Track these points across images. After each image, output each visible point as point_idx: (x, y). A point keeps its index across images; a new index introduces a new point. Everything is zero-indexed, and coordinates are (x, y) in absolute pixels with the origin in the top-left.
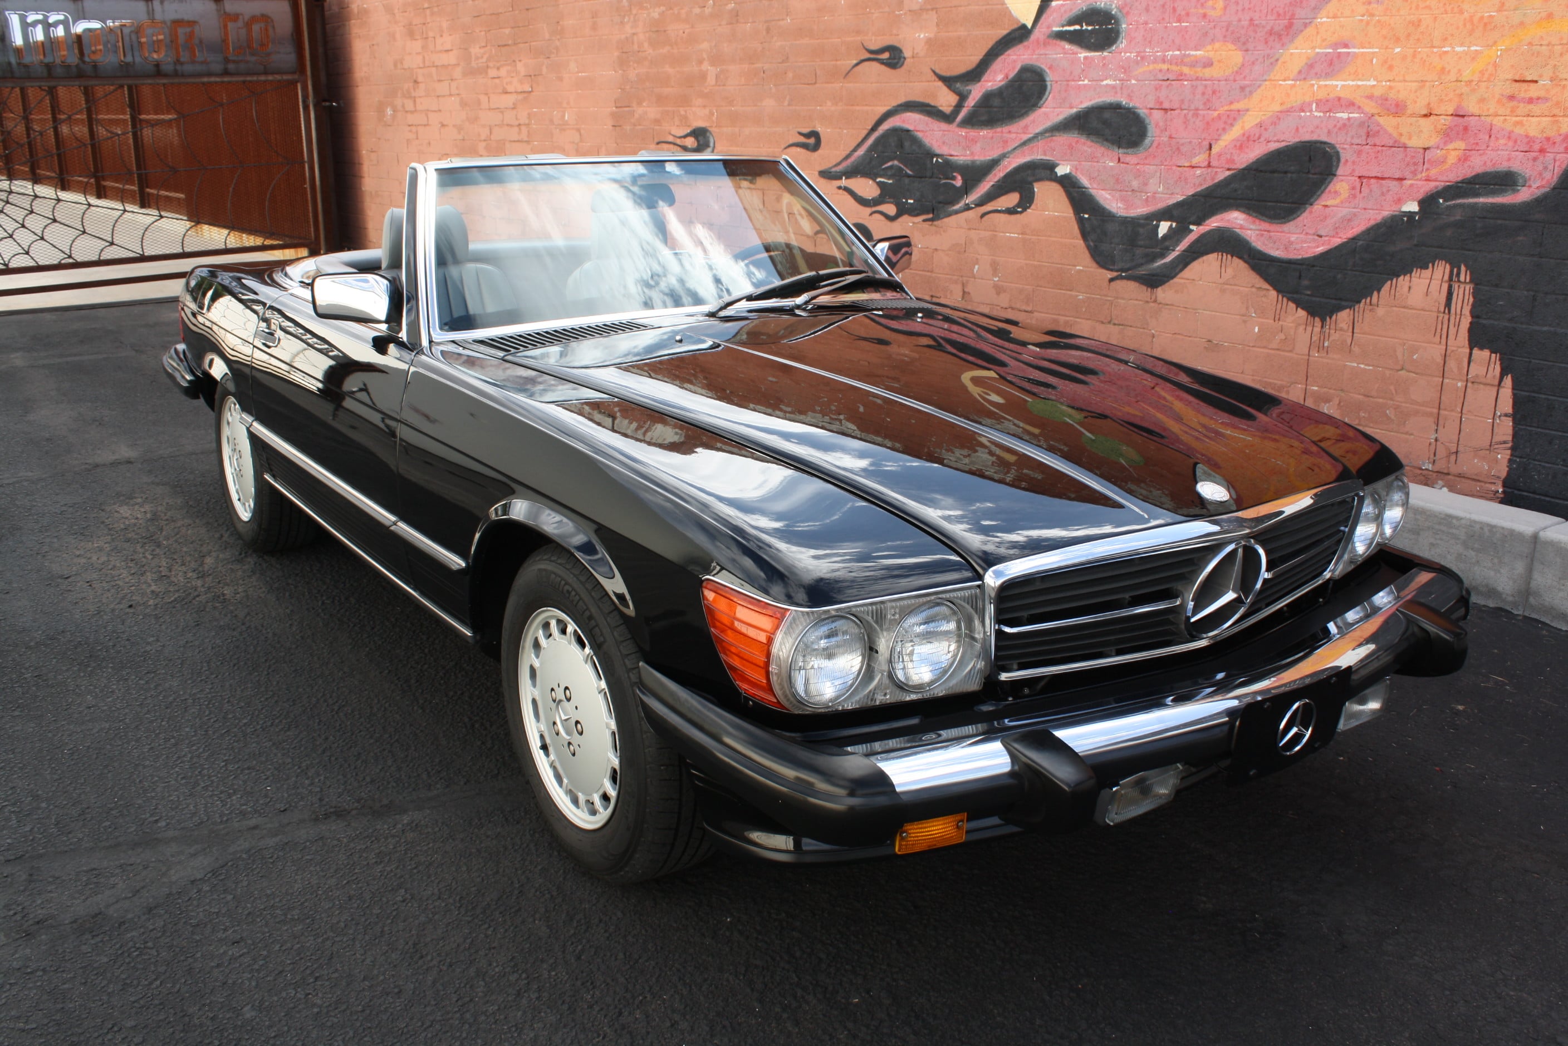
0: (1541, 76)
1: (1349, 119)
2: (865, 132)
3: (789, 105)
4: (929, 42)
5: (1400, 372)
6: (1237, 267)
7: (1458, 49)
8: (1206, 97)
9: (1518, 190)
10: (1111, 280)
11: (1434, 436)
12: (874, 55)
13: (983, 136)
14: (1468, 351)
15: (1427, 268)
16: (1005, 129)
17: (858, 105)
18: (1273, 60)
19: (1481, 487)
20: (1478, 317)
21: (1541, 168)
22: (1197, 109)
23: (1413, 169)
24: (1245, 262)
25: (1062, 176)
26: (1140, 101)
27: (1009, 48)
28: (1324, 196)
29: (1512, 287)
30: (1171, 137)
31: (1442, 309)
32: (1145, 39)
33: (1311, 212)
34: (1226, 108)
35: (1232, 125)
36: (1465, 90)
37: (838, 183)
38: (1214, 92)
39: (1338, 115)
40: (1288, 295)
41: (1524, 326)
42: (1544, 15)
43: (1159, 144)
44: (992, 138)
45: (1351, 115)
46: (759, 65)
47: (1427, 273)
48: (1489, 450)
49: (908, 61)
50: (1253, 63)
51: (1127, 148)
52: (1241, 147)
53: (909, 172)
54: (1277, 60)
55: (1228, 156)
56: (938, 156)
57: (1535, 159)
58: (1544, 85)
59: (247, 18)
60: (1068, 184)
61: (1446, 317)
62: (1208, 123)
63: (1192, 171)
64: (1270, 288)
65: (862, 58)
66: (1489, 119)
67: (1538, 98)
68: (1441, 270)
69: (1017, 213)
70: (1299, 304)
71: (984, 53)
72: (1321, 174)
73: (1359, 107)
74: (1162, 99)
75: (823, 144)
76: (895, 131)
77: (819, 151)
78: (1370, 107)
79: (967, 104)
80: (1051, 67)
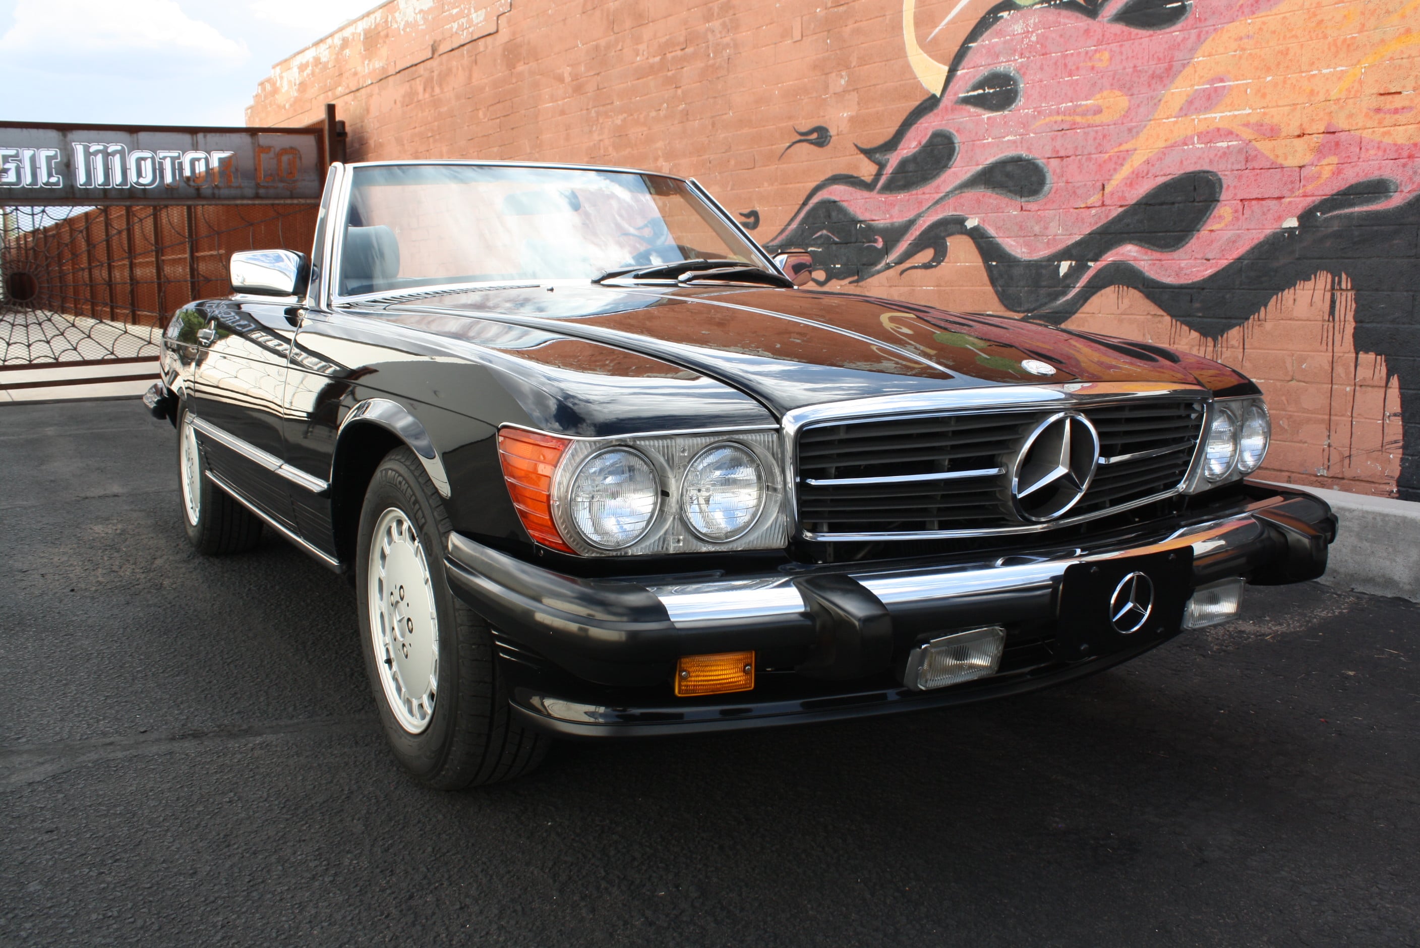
0: (1404, 87)
1: (1228, 147)
2: (797, 207)
3: (732, 189)
4: (852, 119)
5: (1290, 383)
6: (1133, 297)
7: (1325, 71)
8: (1098, 141)
9: (1391, 197)
11: (1326, 443)
12: (804, 137)
13: (901, 200)
14: (1354, 355)
15: (1310, 279)
16: (920, 191)
17: (791, 184)
18: (1156, 101)
19: (1376, 488)
20: (1361, 322)
21: (1411, 172)
22: (1090, 154)
23: (1290, 187)
24: (1140, 291)
25: (971, 229)
26: (1038, 153)
27: (921, 117)
28: (1210, 221)
29: (1392, 290)
30: (1067, 182)
31: (1326, 318)
32: (1041, 96)
33: (1198, 238)
34: (1116, 150)
35: (1122, 165)
36: (1334, 108)
38: (1104, 136)
39: (1219, 145)
40: (1182, 319)
41: (1406, 326)
42: (1402, 30)
43: (1057, 190)
44: (908, 200)
45: (1230, 144)
46: (706, 157)
47: (1309, 284)
48: (1381, 451)
49: (833, 139)
50: (1139, 106)
51: (1028, 196)
52: (1131, 184)
53: (837, 240)
54: (1160, 101)
55: (1120, 194)
56: (861, 222)
57: (1404, 165)
58: (1407, 95)
59: (277, 149)
60: (978, 236)
61: (1331, 325)
62: (1100, 165)
63: (1087, 212)
64: (1164, 314)
65: (794, 140)
66: (1358, 133)
67: (1403, 108)
68: (1323, 280)
69: (932, 267)
70: (1191, 326)
71: (899, 124)
72: (1205, 201)
73: (1237, 135)
74: (1058, 148)
75: (761, 222)
76: (823, 203)
77: (758, 229)
78: (1247, 134)
79: (885, 172)
80: (958, 131)
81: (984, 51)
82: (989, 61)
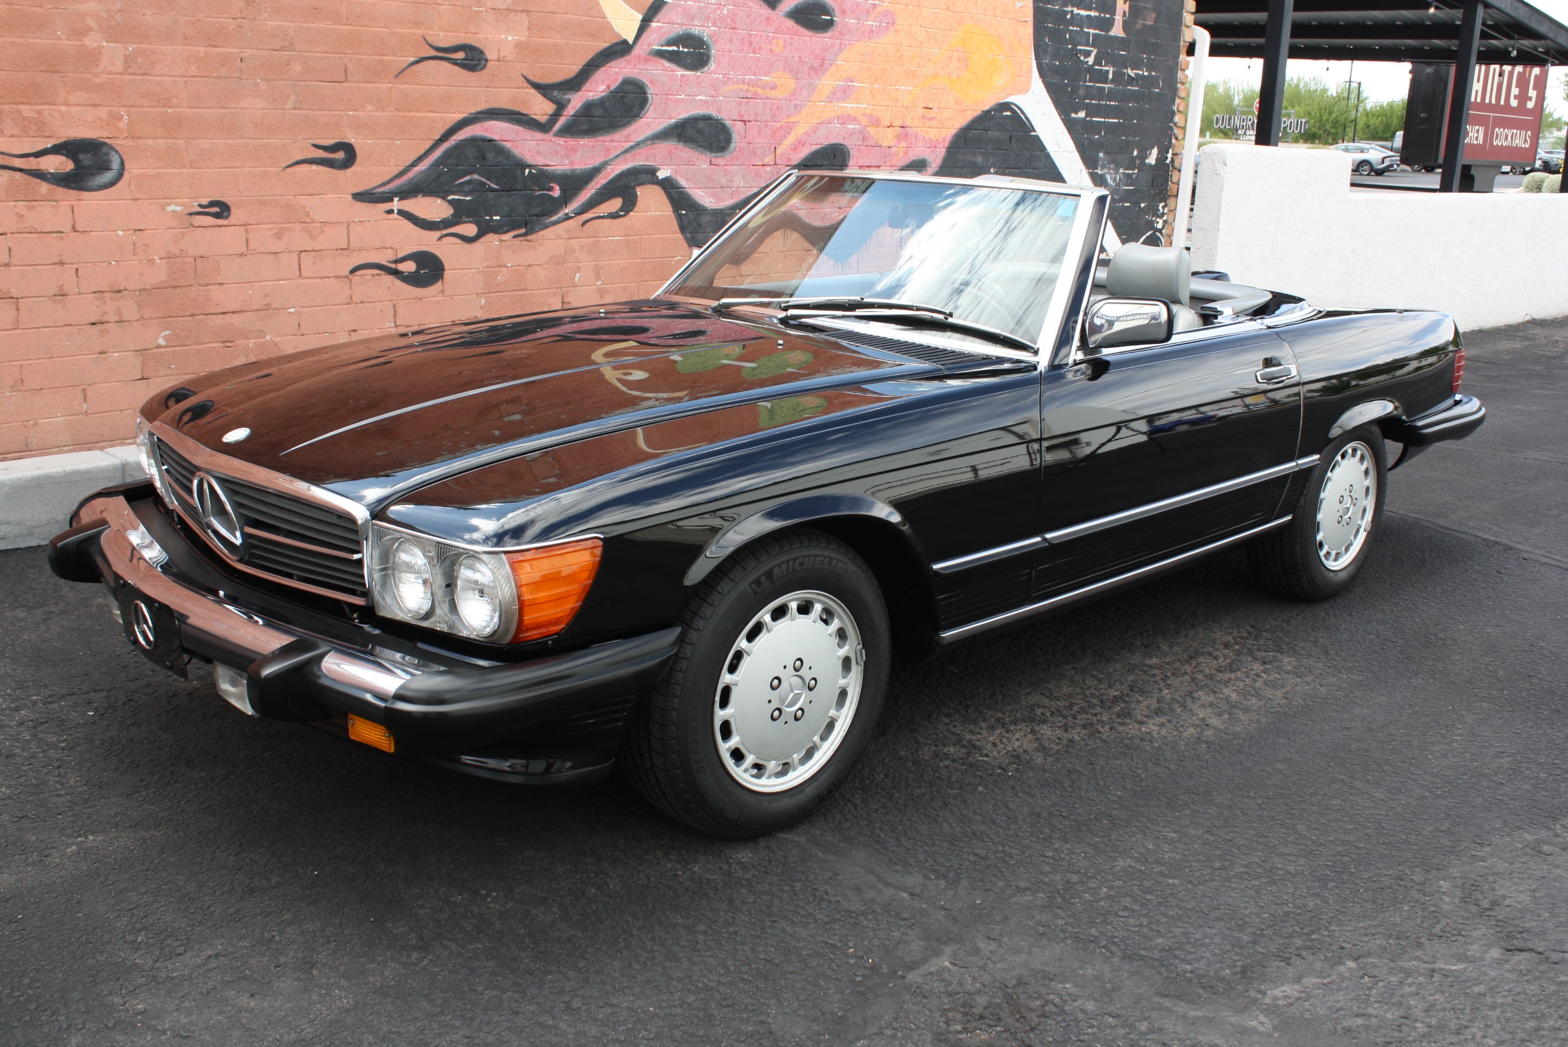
0: (934, 106)
2: (430, 143)
4: (518, 45)
8: (773, 112)
9: (926, 169)
12: (443, 53)
13: (584, 145)
16: (607, 138)
17: (418, 111)
18: (813, 87)
21: (935, 157)
22: (766, 122)
25: (662, 179)
26: (726, 113)
27: (610, 61)
30: (749, 143)
32: (729, 65)
34: (785, 121)
35: (789, 133)
36: (905, 111)
37: (387, 206)
38: (778, 109)
39: (849, 126)
43: (740, 149)
44: (593, 146)
45: (855, 127)
49: (489, 64)
50: (801, 89)
51: (717, 152)
52: (795, 149)
53: (495, 186)
54: (816, 87)
55: (787, 156)
56: (530, 166)
57: (933, 151)
58: (934, 110)
60: (669, 186)
62: (774, 132)
63: (765, 169)
65: (424, 55)
66: (915, 129)
67: (932, 117)
69: (621, 216)
71: (584, 63)
72: (840, 166)
73: (859, 121)
74: (743, 113)
75: (359, 159)
76: (474, 141)
77: (353, 168)
78: (864, 122)
79: (565, 113)
80: (652, 82)
81: (680, 11)
82: (685, 21)
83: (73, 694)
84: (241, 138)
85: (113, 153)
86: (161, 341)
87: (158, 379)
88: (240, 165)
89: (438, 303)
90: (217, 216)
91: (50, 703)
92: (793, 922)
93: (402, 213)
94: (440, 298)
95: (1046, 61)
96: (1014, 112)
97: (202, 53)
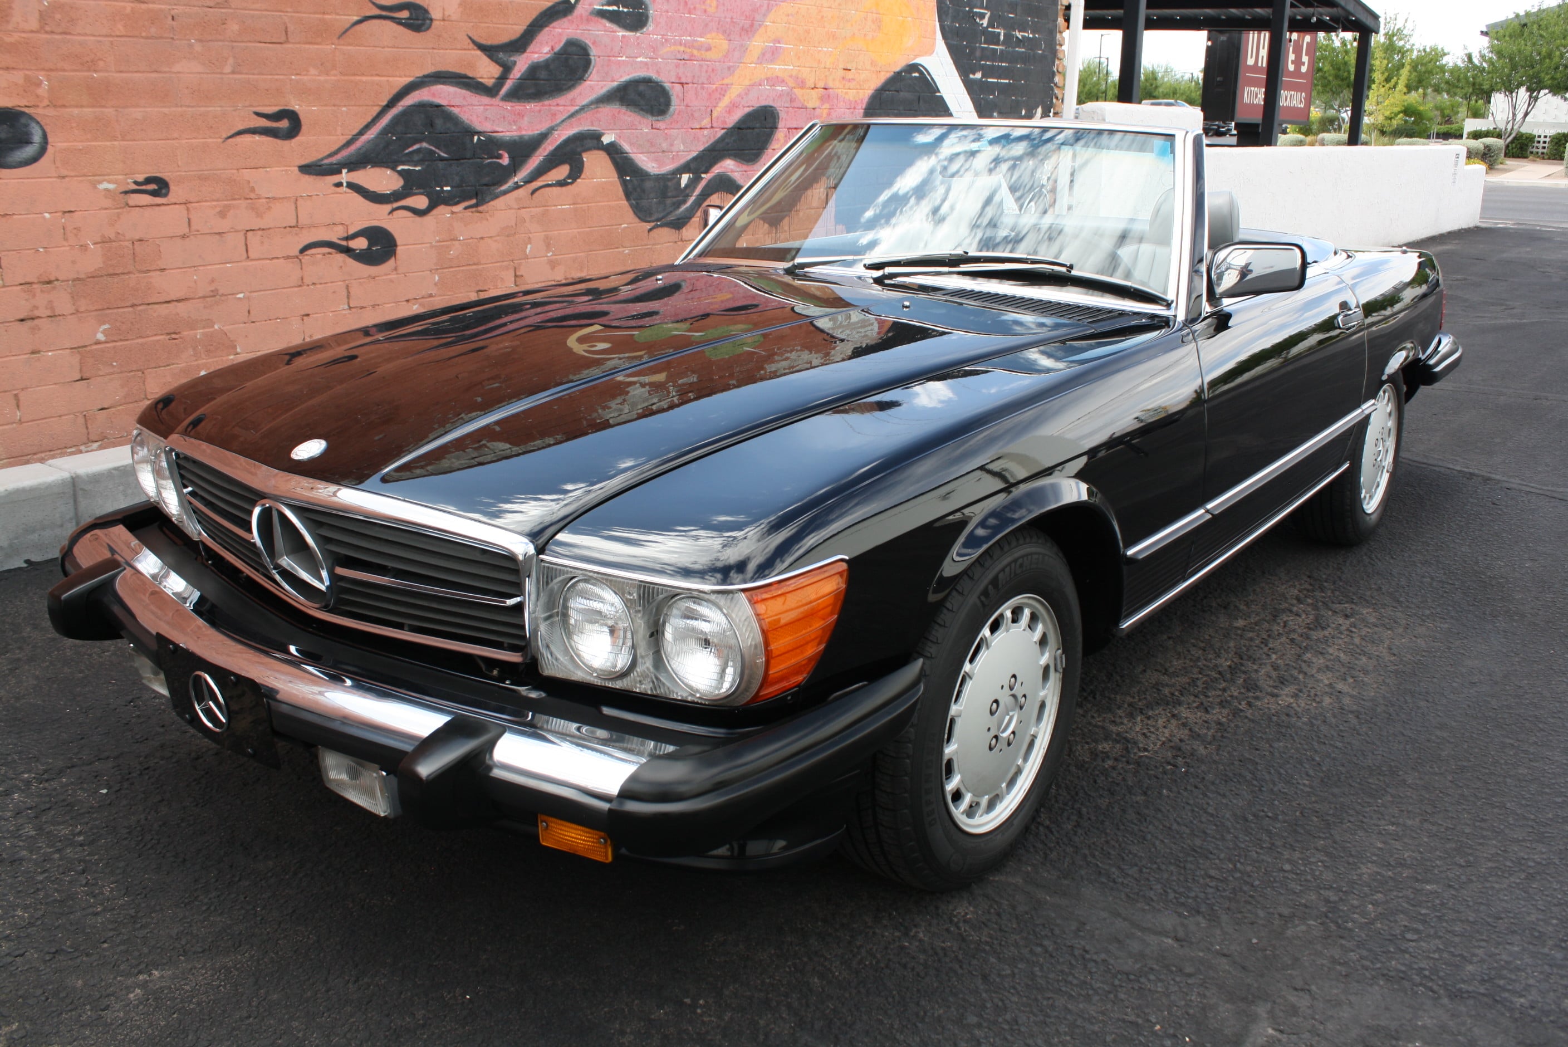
0: (851, 66)
2: (377, 110)
4: (464, 4)
7: (825, 49)
8: (708, 74)
10: (650, 230)
12: (387, 13)
13: (531, 111)
14: (834, 227)
15: (817, 182)
16: (553, 102)
17: (363, 75)
18: (744, 48)
20: (837, 206)
22: (703, 84)
25: (607, 145)
26: (665, 76)
27: (552, 22)
28: (774, 143)
30: (687, 106)
32: (667, 25)
33: (768, 155)
34: (720, 83)
35: (724, 96)
37: (335, 179)
38: (713, 71)
39: (778, 88)
42: (852, 33)
43: (680, 112)
44: (540, 111)
45: (783, 89)
49: (435, 24)
50: (734, 50)
51: (658, 115)
52: (729, 112)
53: (444, 155)
54: (747, 49)
55: (723, 119)
56: (479, 133)
58: (853, 71)
60: (613, 151)
62: (710, 95)
63: (702, 132)
65: (368, 14)
66: (836, 91)
67: (851, 79)
69: (569, 184)
71: (528, 23)
72: (771, 128)
73: (787, 83)
74: (680, 75)
75: (304, 128)
76: (422, 107)
77: (298, 138)
78: (791, 84)
79: (511, 76)
80: (594, 43)
83: (73, 766)
84: (177, 106)
85: (33, 125)
86: (101, 337)
87: (99, 378)
88: (176, 135)
89: (392, 281)
90: (154, 193)
91: (47, 781)
92: (1071, 996)
93: (351, 186)
94: (393, 276)
95: (947, 23)
96: (921, 73)
97: (128, 10)
